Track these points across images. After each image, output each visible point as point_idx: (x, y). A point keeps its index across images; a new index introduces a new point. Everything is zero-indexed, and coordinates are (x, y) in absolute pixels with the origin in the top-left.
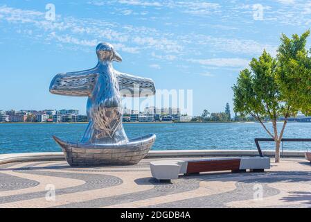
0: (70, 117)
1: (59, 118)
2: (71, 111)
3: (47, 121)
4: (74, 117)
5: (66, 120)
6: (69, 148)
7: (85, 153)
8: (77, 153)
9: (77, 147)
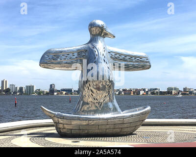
0: (155, 92)
1: (149, 93)
2: (156, 89)
3: (143, 94)
5: (153, 93)
6: (56, 119)
7: (71, 124)
8: (64, 124)
9: (63, 118)
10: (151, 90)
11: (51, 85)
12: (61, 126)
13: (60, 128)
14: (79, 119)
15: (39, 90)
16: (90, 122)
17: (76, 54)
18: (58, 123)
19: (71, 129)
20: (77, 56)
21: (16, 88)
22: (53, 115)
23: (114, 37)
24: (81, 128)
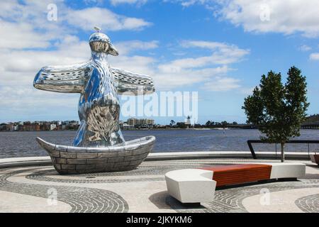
1: (64, 127)
2: (73, 122)
3: (55, 129)
6: (57, 153)
7: (76, 158)
8: (67, 159)
9: (67, 151)
10: (66, 123)
12: (63, 161)
13: (61, 164)
16: (99, 154)
17: (77, 73)
18: (60, 157)
19: (76, 165)
20: (78, 76)
22: (53, 149)
23: (117, 54)
24: (88, 162)
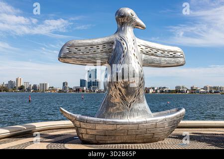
0: (164, 90)
1: (158, 91)
4: (166, 90)
5: (162, 92)
6: (78, 123)
7: (95, 129)
8: (86, 129)
9: (87, 122)
10: (160, 88)
11: (64, 83)
13: (82, 134)
14: (105, 123)
15: (53, 87)
16: (118, 126)
17: (101, 47)
18: (80, 127)
19: (96, 135)
20: (102, 49)
21: (30, 85)
22: (74, 119)
24: (107, 133)
